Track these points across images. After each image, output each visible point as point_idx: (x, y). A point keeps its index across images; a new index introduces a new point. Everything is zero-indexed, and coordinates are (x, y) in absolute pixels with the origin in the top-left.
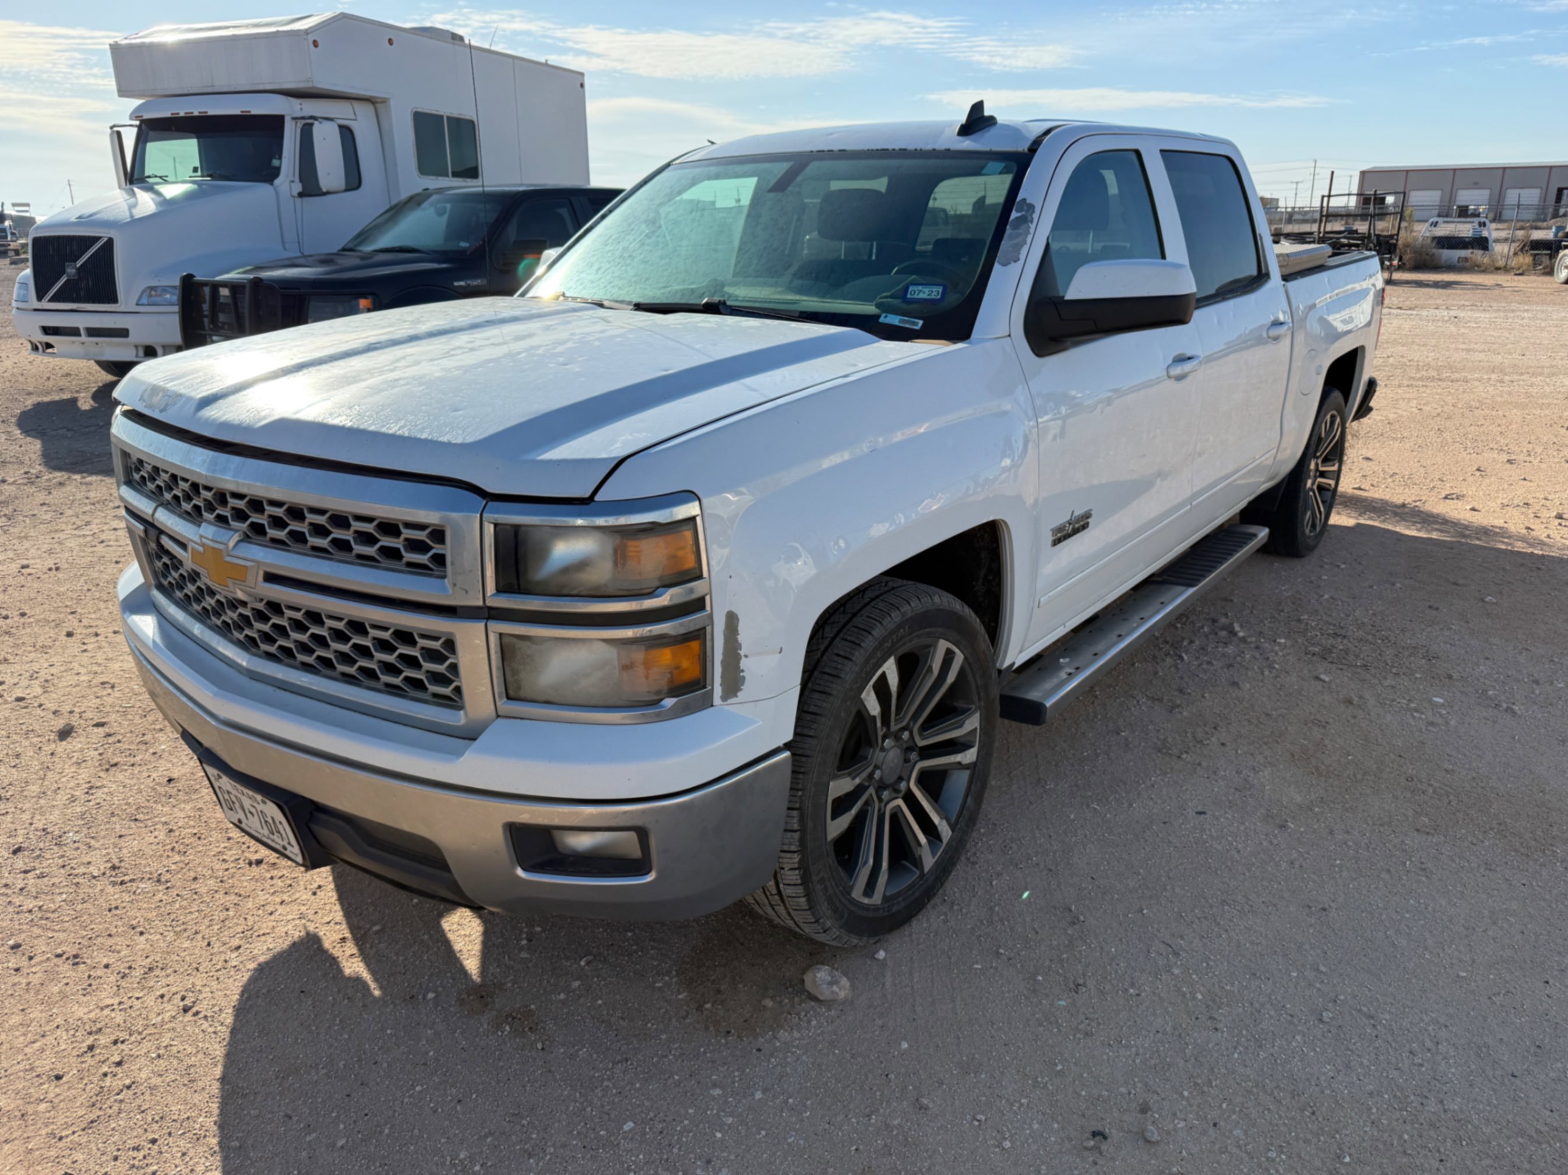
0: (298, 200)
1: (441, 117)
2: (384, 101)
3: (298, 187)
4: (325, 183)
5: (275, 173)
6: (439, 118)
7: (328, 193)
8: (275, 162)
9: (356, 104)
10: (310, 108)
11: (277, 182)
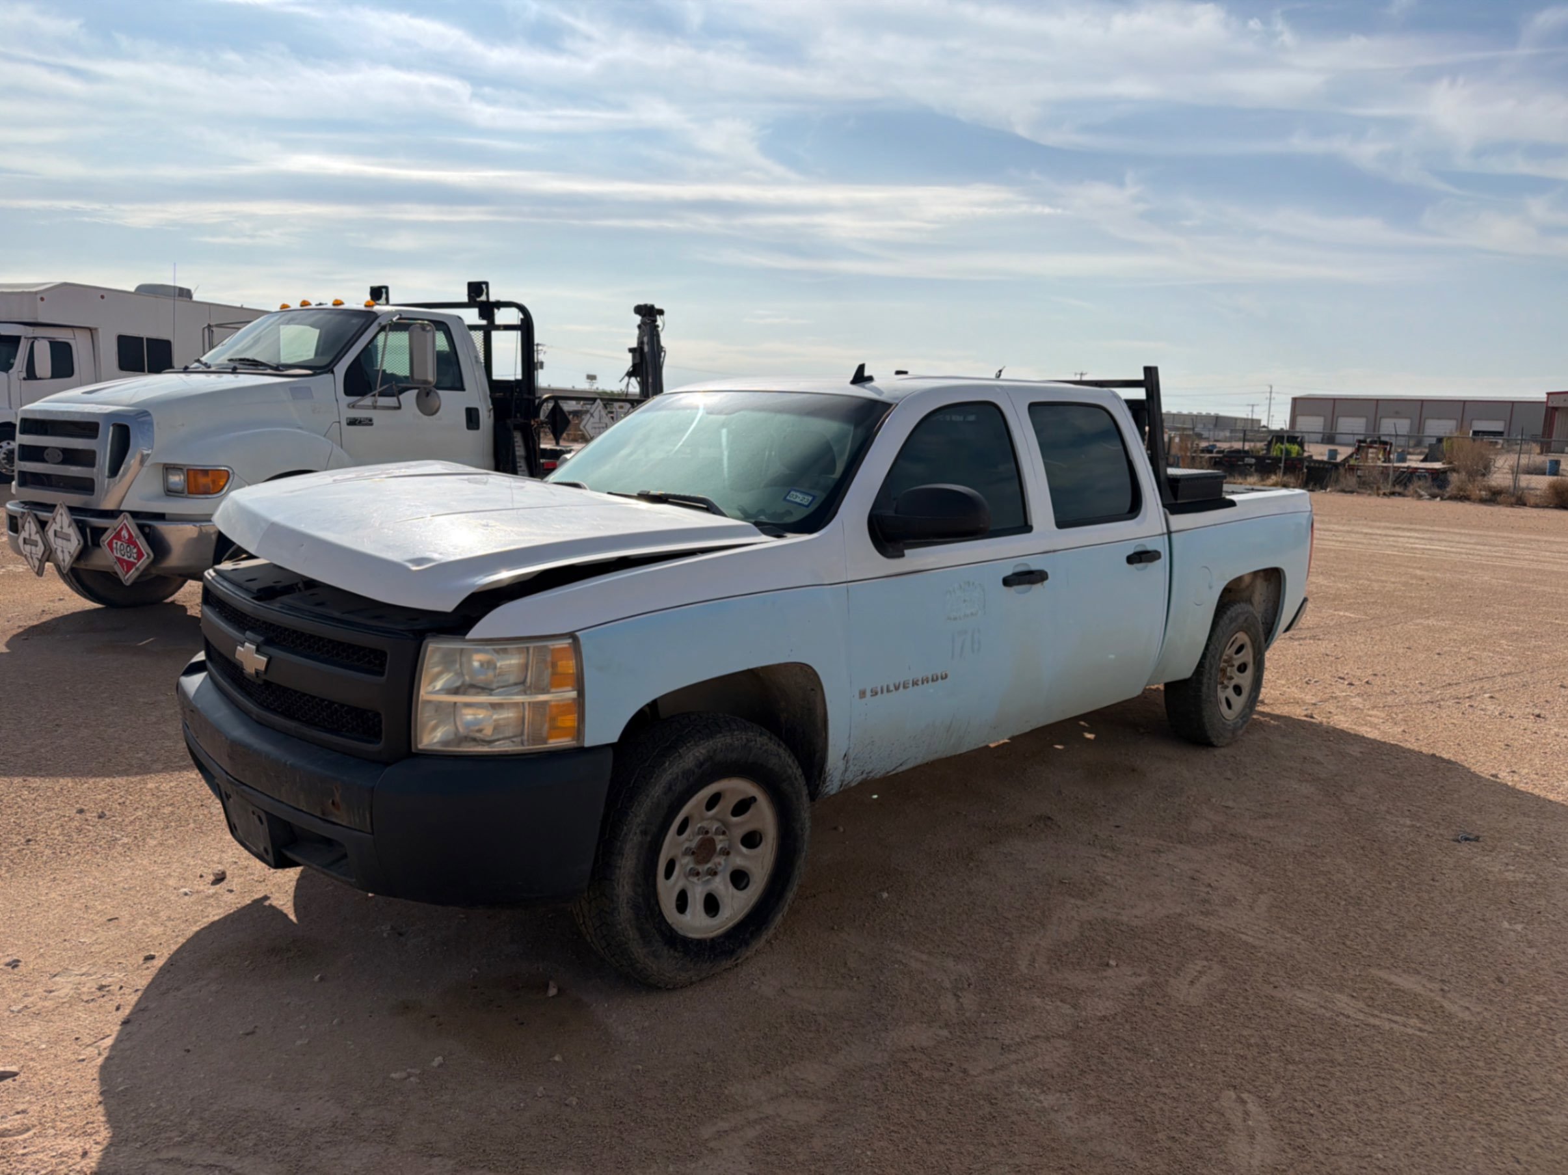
0: (23, 382)
1: (142, 339)
2: (96, 329)
3: (24, 375)
4: (38, 373)
5: (11, 366)
6: (139, 340)
7: (40, 379)
8: (12, 361)
9: (77, 332)
10: (39, 332)
11: (11, 371)
